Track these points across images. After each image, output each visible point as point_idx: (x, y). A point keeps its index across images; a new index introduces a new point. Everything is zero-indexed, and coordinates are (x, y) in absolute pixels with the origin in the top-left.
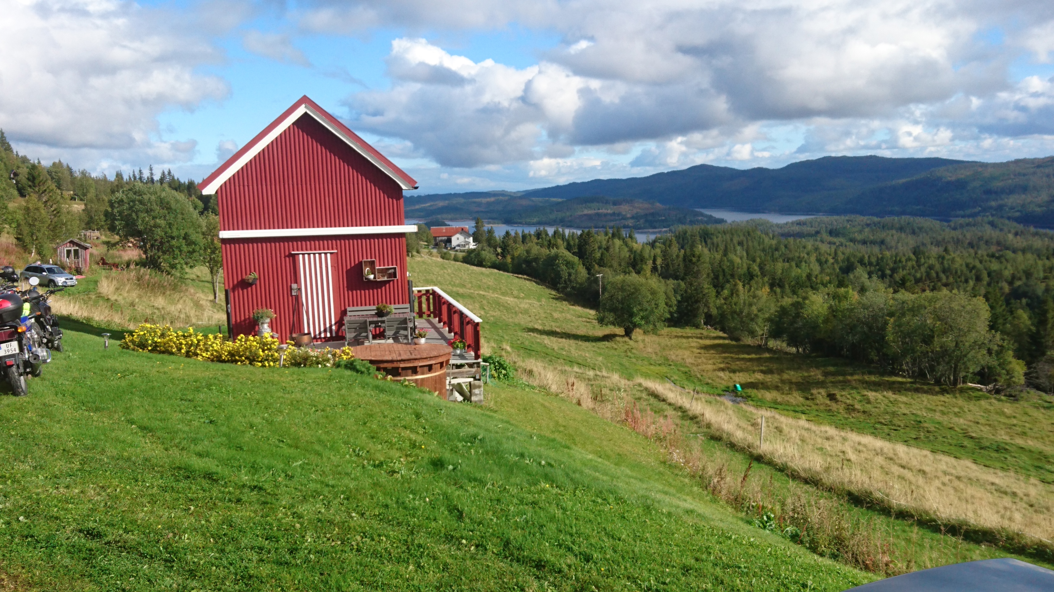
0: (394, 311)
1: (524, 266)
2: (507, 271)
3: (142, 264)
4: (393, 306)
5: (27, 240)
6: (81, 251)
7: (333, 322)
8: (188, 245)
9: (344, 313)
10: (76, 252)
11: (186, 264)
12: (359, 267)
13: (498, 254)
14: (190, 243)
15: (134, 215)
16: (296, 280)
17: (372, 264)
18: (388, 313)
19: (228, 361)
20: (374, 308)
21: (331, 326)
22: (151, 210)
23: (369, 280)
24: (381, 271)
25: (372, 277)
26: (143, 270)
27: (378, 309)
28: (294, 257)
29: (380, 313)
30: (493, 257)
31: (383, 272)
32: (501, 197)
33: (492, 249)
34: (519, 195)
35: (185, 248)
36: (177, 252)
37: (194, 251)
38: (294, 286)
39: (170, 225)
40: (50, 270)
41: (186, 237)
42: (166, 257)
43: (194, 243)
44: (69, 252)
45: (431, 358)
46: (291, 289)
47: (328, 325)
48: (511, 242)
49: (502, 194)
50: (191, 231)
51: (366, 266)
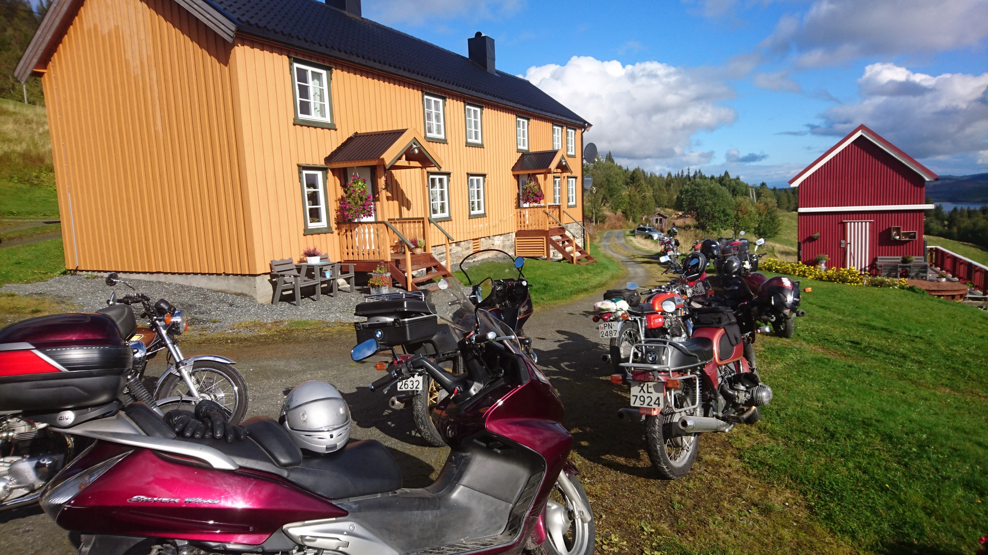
0: (914, 260)
1: (970, 235)
2: (953, 239)
3: (697, 227)
4: (914, 257)
5: (629, 213)
6: (663, 220)
7: (867, 265)
8: (725, 216)
9: (876, 259)
10: (661, 220)
11: (722, 228)
12: (889, 231)
13: (945, 226)
14: (726, 215)
15: (694, 198)
16: (844, 237)
17: (898, 230)
18: (910, 261)
19: (827, 281)
20: (900, 257)
21: (865, 267)
22: (704, 195)
23: (896, 240)
24: (904, 234)
25: (898, 237)
26: (698, 231)
27: (903, 258)
28: (844, 225)
29: (905, 261)
30: (940, 228)
31: (906, 235)
32: (947, 181)
33: (939, 222)
34: (965, 178)
35: (723, 218)
36: (717, 220)
37: (728, 220)
38: (843, 242)
39: (715, 204)
40: (649, 230)
41: (724, 211)
42: (710, 223)
43: (728, 215)
44: (657, 220)
45: (955, 291)
46: (841, 244)
47: (863, 267)
48: (958, 216)
49: (949, 178)
50: (727, 208)
51: (894, 231)
